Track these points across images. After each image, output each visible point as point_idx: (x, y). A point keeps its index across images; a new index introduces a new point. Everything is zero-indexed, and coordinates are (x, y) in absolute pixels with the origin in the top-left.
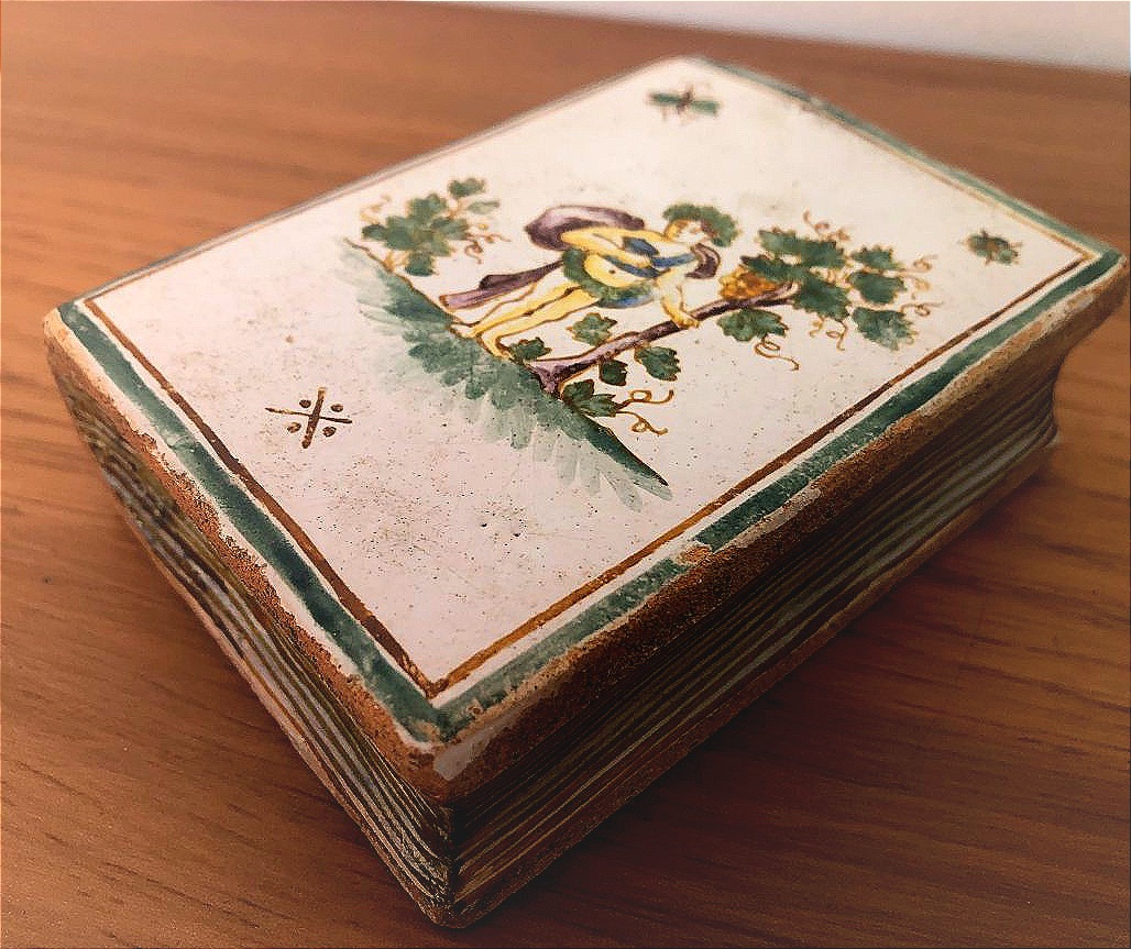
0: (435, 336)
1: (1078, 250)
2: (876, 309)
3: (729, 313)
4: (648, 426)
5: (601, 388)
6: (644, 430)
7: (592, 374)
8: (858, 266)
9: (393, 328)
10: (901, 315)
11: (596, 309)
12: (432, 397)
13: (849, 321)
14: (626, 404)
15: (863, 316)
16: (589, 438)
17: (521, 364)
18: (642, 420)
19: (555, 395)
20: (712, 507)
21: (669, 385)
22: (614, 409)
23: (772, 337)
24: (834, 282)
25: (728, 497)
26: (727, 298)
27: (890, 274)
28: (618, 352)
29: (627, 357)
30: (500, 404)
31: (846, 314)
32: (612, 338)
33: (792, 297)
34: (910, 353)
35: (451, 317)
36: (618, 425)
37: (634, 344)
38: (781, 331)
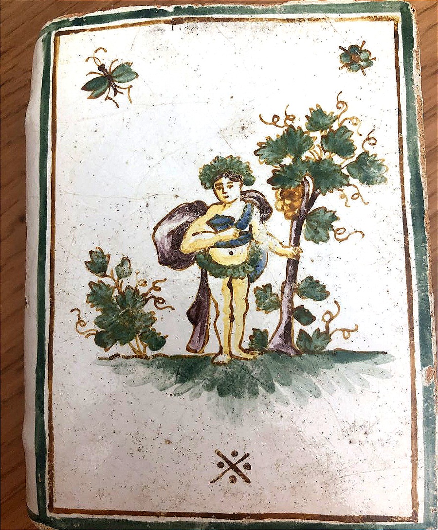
0: (216, 375)
1: (388, 19)
2: (354, 159)
3: (304, 228)
4: (349, 331)
5: (310, 330)
6: (349, 335)
7: (297, 326)
8: (317, 134)
9: (197, 389)
10: (366, 153)
11: (253, 286)
12: (259, 409)
13: (352, 181)
14: (327, 328)
15: (353, 170)
16: (336, 362)
17: (266, 352)
18: (343, 330)
19: (298, 353)
20: (412, 346)
21: (330, 299)
22: (326, 336)
23: (336, 225)
24: (319, 157)
25: (412, 335)
26: (293, 218)
27: (335, 126)
28: (291, 302)
29: (297, 301)
30: (286, 383)
31: (346, 177)
32: (279, 295)
33: (315, 189)
35: (207, 356)
36: (336, 343)
37: (293, 291)
38: (334, 218)
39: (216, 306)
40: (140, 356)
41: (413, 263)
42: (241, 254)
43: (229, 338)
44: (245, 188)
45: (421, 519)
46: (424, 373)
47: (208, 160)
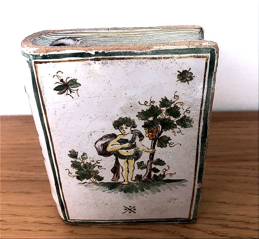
0: (123, 187)
2: (179, 119)
3: (157, 143)
4: (172, 174)
5: (157, 174)
6: (172, 175)
7: (153, 173)
8: (164, 109)
9: (116, 191)
10: (185, 116)
11: (136, 162)
12: (139, 196)
13: (178, 126)
14: (164, 173)
15: (179, 123)
16: (166, 183)
17: (141, 181)
18: (170, 174)
19: (153, 181)
20: (195, 178)
21: (166, 165)
22: (164, 176)
23: (170, 142)
24: (165, 117)
25: (195, 175)
26: (153, 139)
27: (172, 106)
28: (151, 166)
29: (153, 166)
30: (148, 188)
31: (176, 125)
32: (147, 165)
33: (162, 129)
34: (195, 124)
35: (120, 182)
36: (167, 177)
37: (151, 163)
38: (169, 139)
39: (122, 168)
40: (94, 183)
41: (199, 154)
42: (132, 152)
43: (127, 177)
44: (133, 129)
45: (191, 218)
46: (198, 185)
47: (117, 119)
